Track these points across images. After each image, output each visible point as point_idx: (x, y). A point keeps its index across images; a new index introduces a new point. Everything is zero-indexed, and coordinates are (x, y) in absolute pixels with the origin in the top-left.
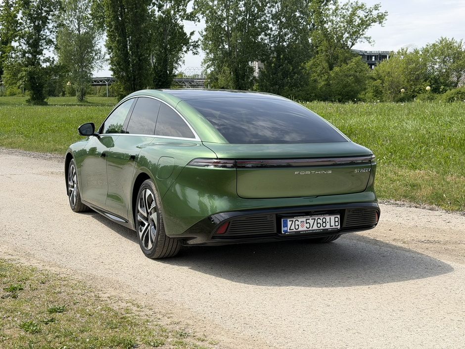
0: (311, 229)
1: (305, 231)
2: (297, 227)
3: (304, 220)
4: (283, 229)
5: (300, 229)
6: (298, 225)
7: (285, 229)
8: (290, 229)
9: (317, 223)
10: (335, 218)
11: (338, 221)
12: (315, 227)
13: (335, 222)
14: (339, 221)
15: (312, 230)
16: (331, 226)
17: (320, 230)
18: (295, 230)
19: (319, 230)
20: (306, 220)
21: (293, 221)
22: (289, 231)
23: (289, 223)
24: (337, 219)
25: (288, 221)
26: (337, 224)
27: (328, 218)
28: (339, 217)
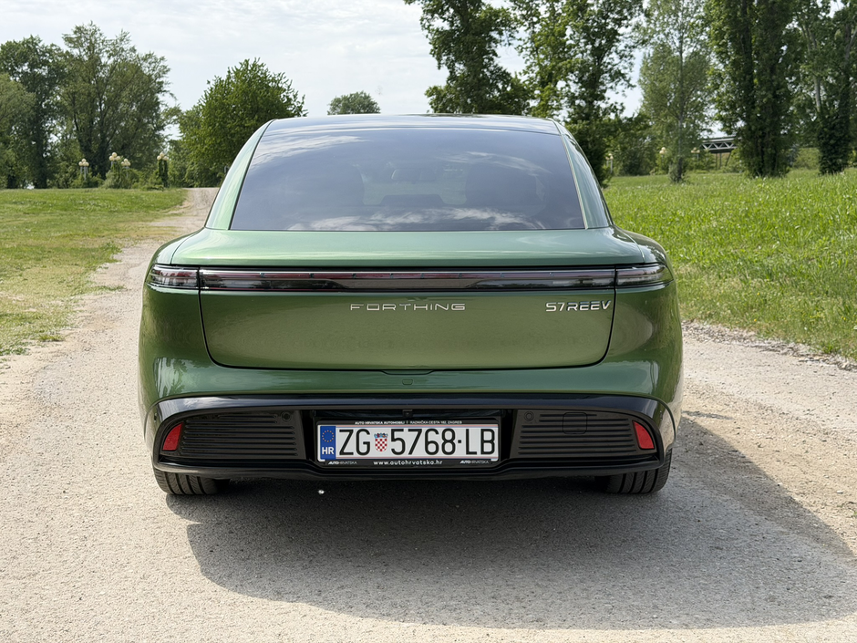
0: (406, 455)
1: (389, 460)
2: (363, 448)
3: (387, 430)
4: (322, 452)
5: (374, 453)
6: (368, 444)
7: (329, 450)
8: (342, 453)
9: (427, 443)
10: (483, 431)
11: (492, 441)
12: (420, 452)
13: (483, 441)
14: (496, 442)
15: (409, 460)
16: (468, 452)
17: (434, 460)
18: (356, 455)
19: (430, 460)
20: (393, 431)
21: (351, 432)
22: (338, 456)
23: (340, 437)
24: (488, 436)
25: (337, 430)
26: (488, 447)
27: (460, 431)
28: (496, 429)
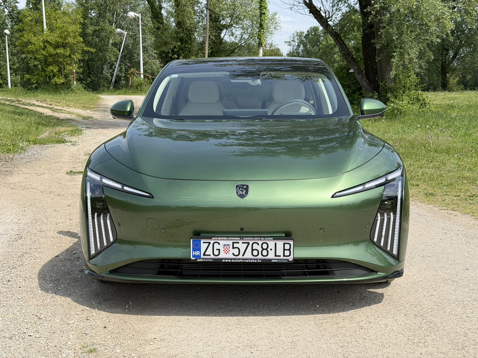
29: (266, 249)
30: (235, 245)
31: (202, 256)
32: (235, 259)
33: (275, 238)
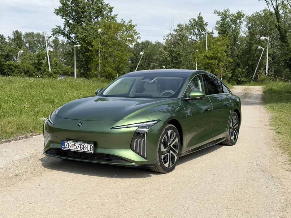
29: (85, 147)
30: (75, 145)
31: (65, 148)
32: (75, 150)
33: (88, 143)
